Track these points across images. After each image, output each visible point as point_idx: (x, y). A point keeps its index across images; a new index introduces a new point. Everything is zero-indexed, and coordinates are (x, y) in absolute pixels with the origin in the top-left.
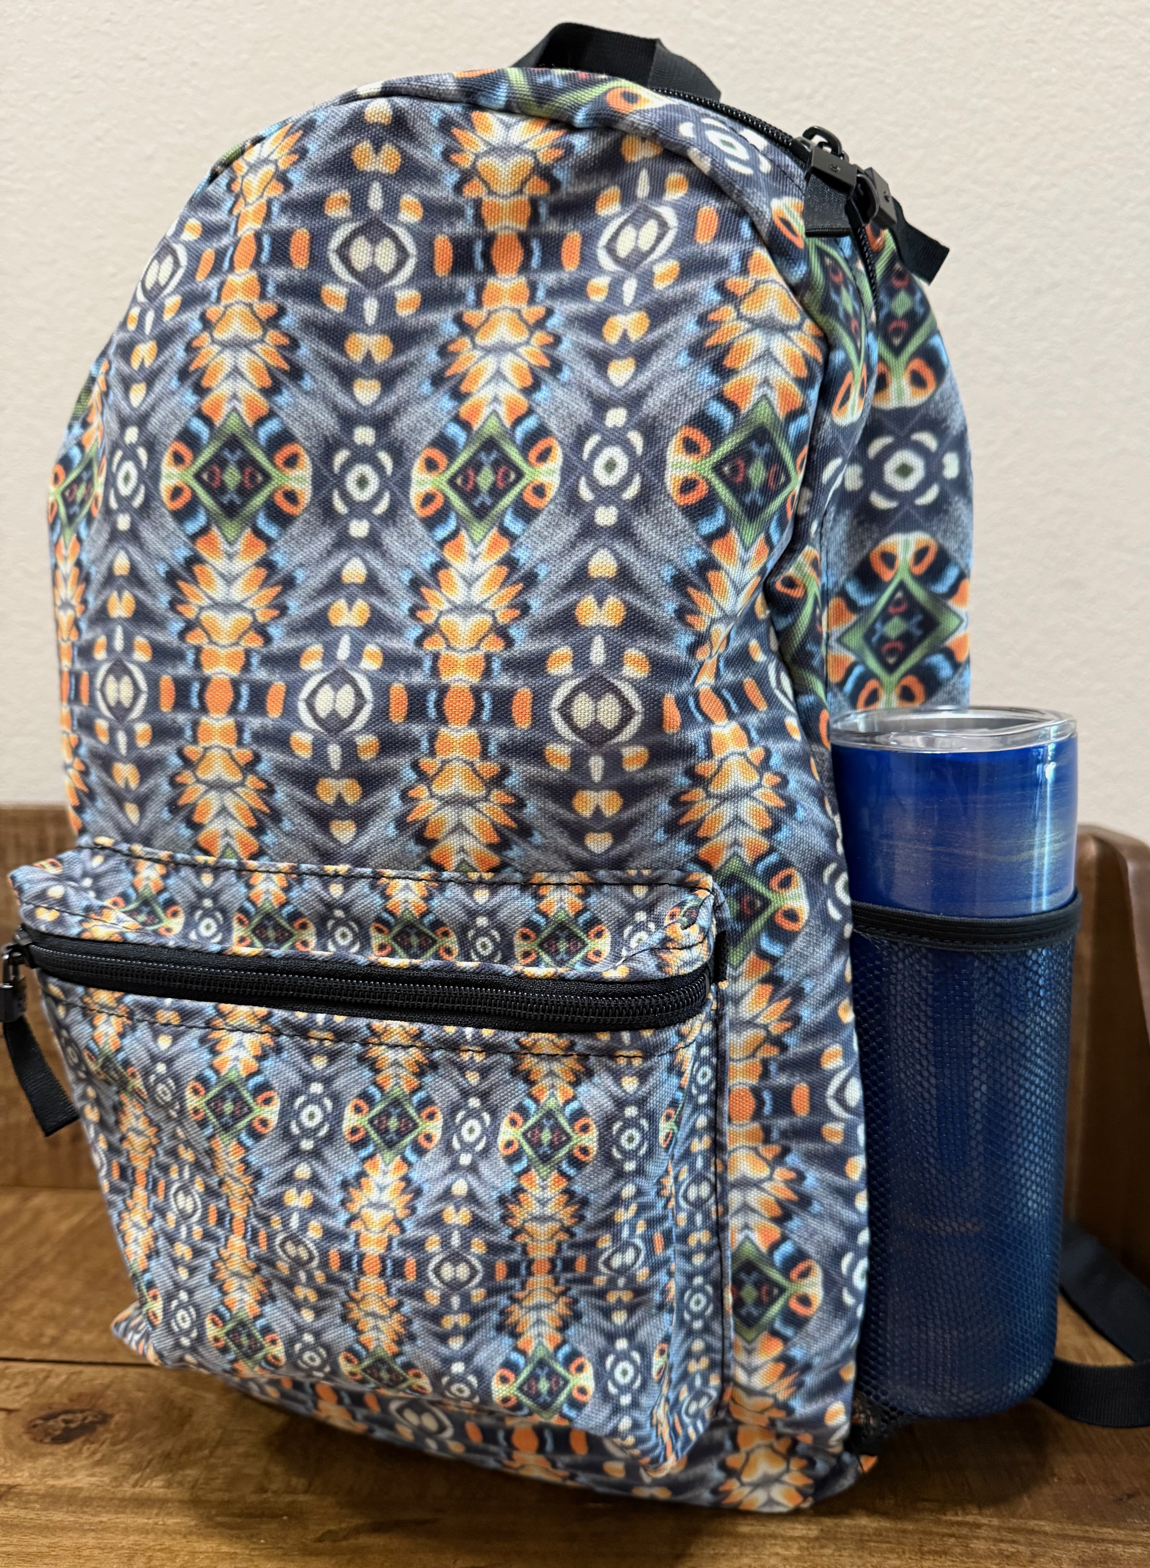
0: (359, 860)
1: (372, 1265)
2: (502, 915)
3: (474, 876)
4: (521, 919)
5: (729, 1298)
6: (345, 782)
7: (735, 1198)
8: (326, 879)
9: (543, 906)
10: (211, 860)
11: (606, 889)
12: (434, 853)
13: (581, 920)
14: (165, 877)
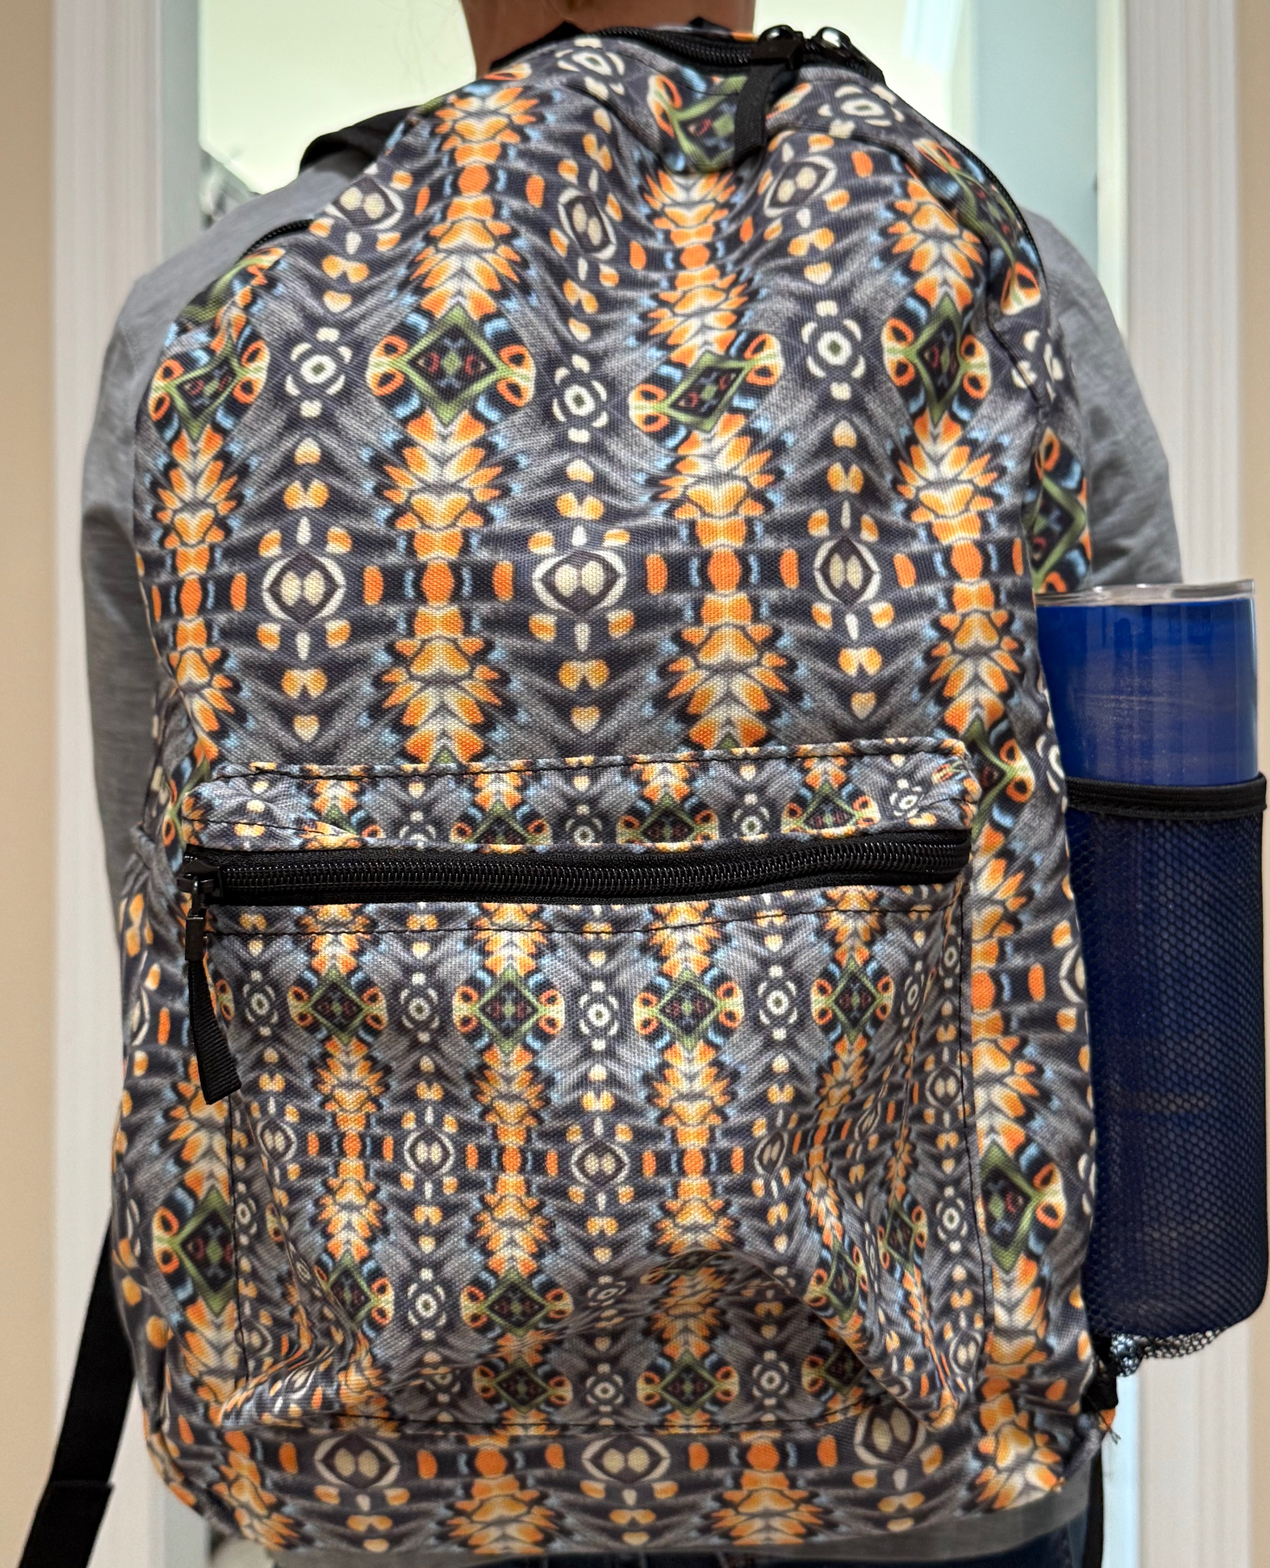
0: (605, 748)
2: (771, 791)
3: (739, 751)
4: (790, 794)
5: (980, 1214)
6: (590, 664)
7: (980, 1096)
8: (568, 774)
9: (808, 779)
10: (422, 767)
11: (866, 759)
12: (694, 732)
13: (844, 792)
14: (358, 794)
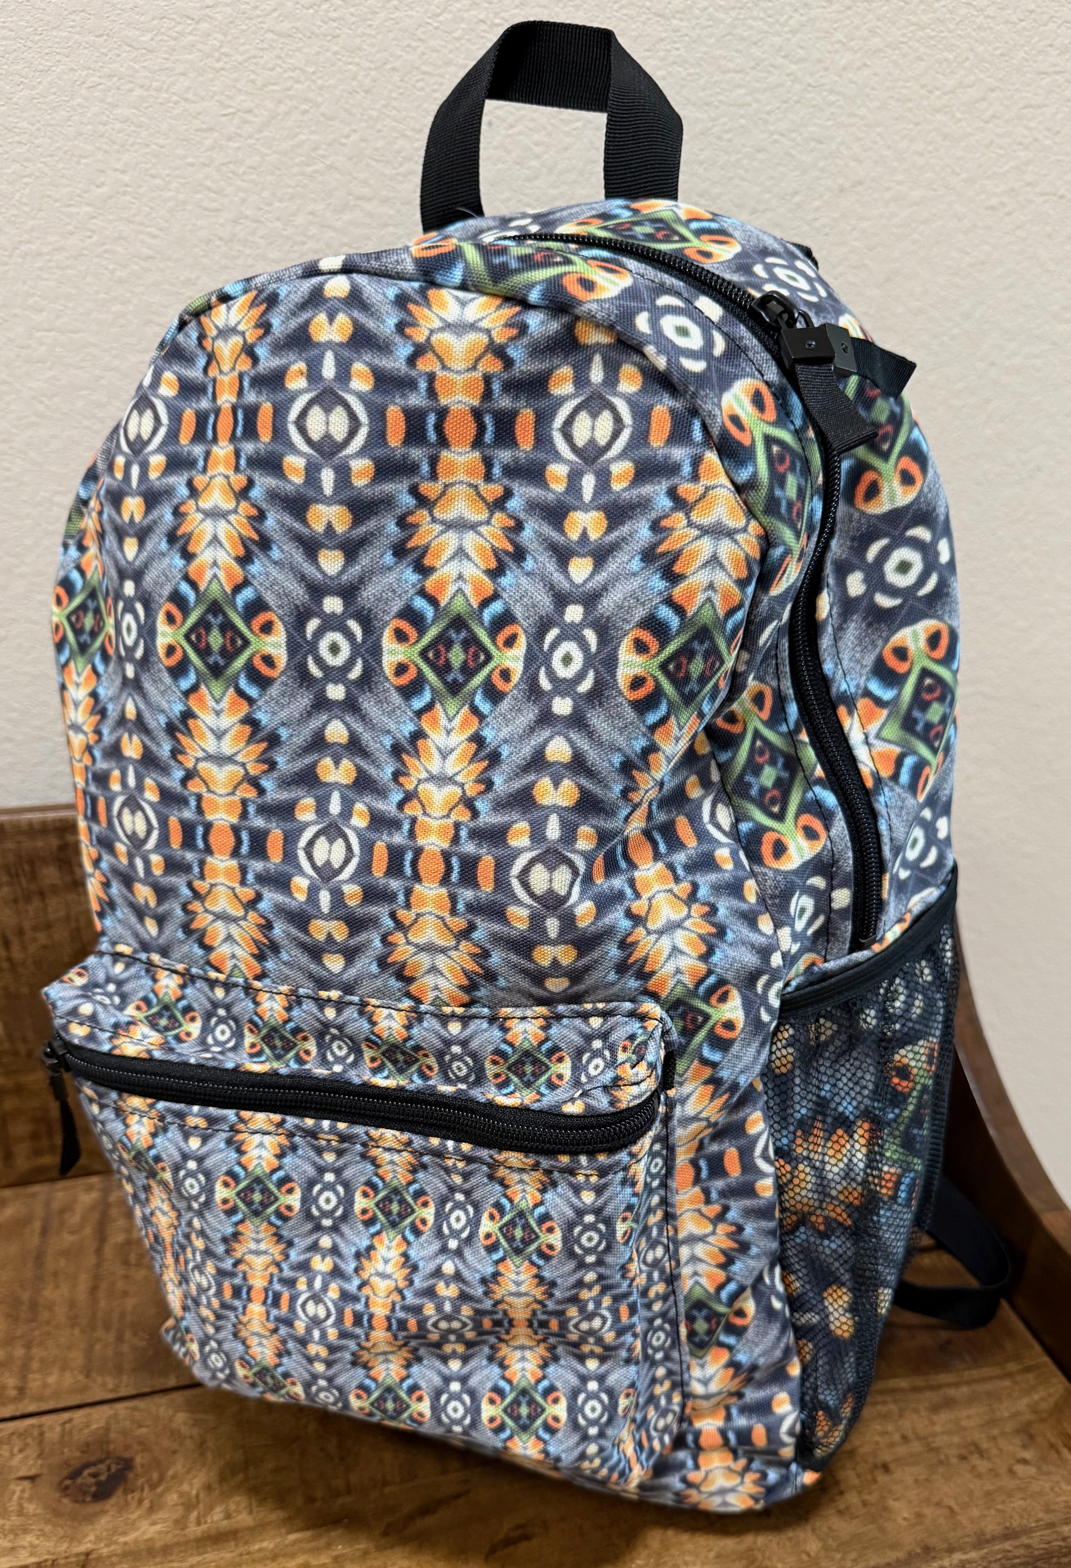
0: (348, 989)
1: (379, 1321)
2: (474, 1045)
3: (447, 1010)
4: (491, 1048)
5: (683, 1331)
6: (334, 924)
7: (684, 1252)
8: (322, 1004)
9: (509, 1036)
10: (222, 977)
11: (565, 1021)
12: (413, 988)
13: (544, 1048)
14: (183, 986)
